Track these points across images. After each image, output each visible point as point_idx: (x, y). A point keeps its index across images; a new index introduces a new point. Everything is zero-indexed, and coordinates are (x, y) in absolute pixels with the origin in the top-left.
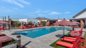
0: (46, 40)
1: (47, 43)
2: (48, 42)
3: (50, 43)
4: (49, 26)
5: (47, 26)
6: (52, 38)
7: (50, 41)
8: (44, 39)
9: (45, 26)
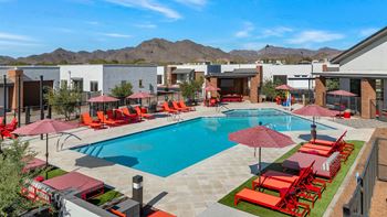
0: (206, 182)
1: (210, 193)
2: (214, 190)
3: (219, 192)
4: (213, 105)
5: (207, 102)
6: (225, 178)
7: (220, 186)
8: (200, 178)
9: (196, 103)
